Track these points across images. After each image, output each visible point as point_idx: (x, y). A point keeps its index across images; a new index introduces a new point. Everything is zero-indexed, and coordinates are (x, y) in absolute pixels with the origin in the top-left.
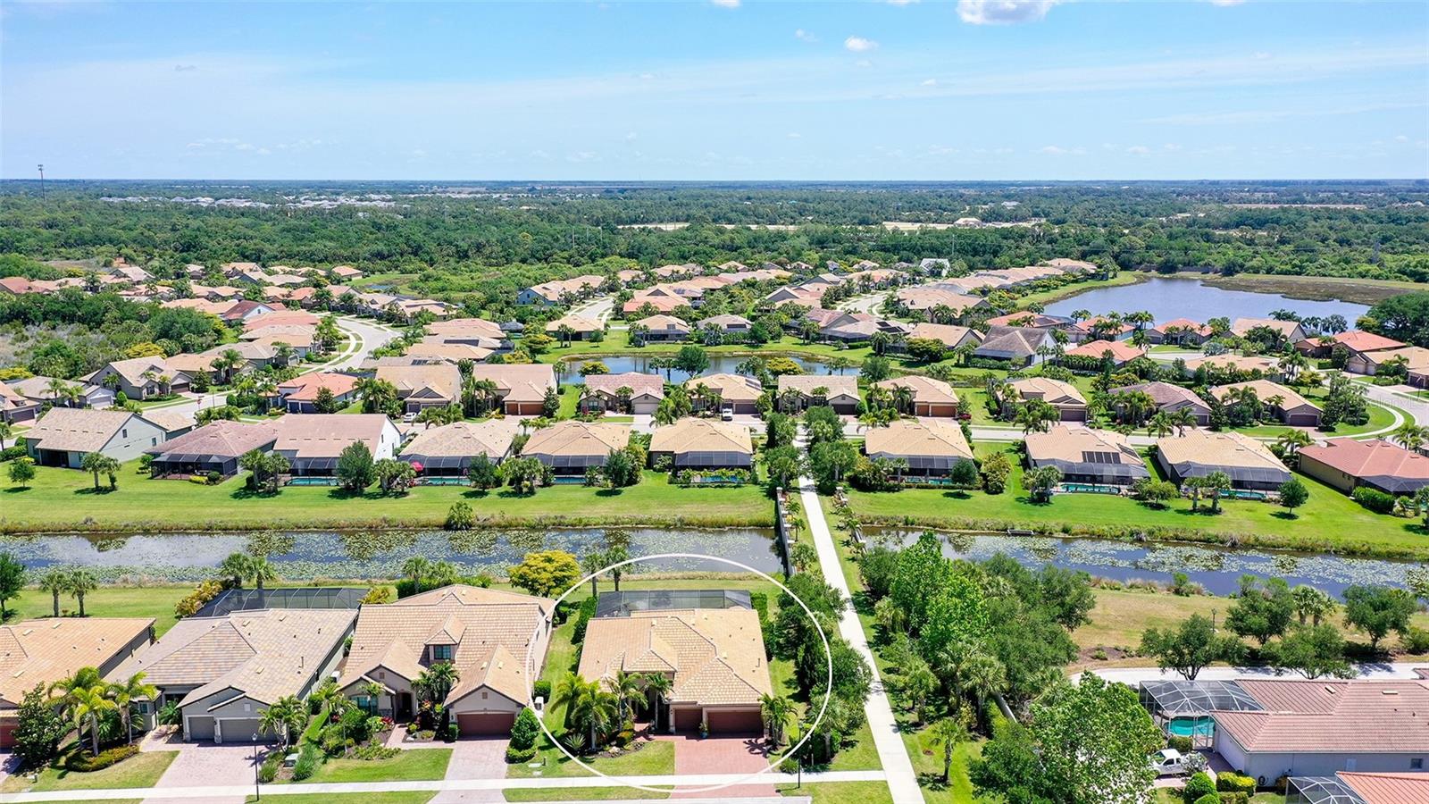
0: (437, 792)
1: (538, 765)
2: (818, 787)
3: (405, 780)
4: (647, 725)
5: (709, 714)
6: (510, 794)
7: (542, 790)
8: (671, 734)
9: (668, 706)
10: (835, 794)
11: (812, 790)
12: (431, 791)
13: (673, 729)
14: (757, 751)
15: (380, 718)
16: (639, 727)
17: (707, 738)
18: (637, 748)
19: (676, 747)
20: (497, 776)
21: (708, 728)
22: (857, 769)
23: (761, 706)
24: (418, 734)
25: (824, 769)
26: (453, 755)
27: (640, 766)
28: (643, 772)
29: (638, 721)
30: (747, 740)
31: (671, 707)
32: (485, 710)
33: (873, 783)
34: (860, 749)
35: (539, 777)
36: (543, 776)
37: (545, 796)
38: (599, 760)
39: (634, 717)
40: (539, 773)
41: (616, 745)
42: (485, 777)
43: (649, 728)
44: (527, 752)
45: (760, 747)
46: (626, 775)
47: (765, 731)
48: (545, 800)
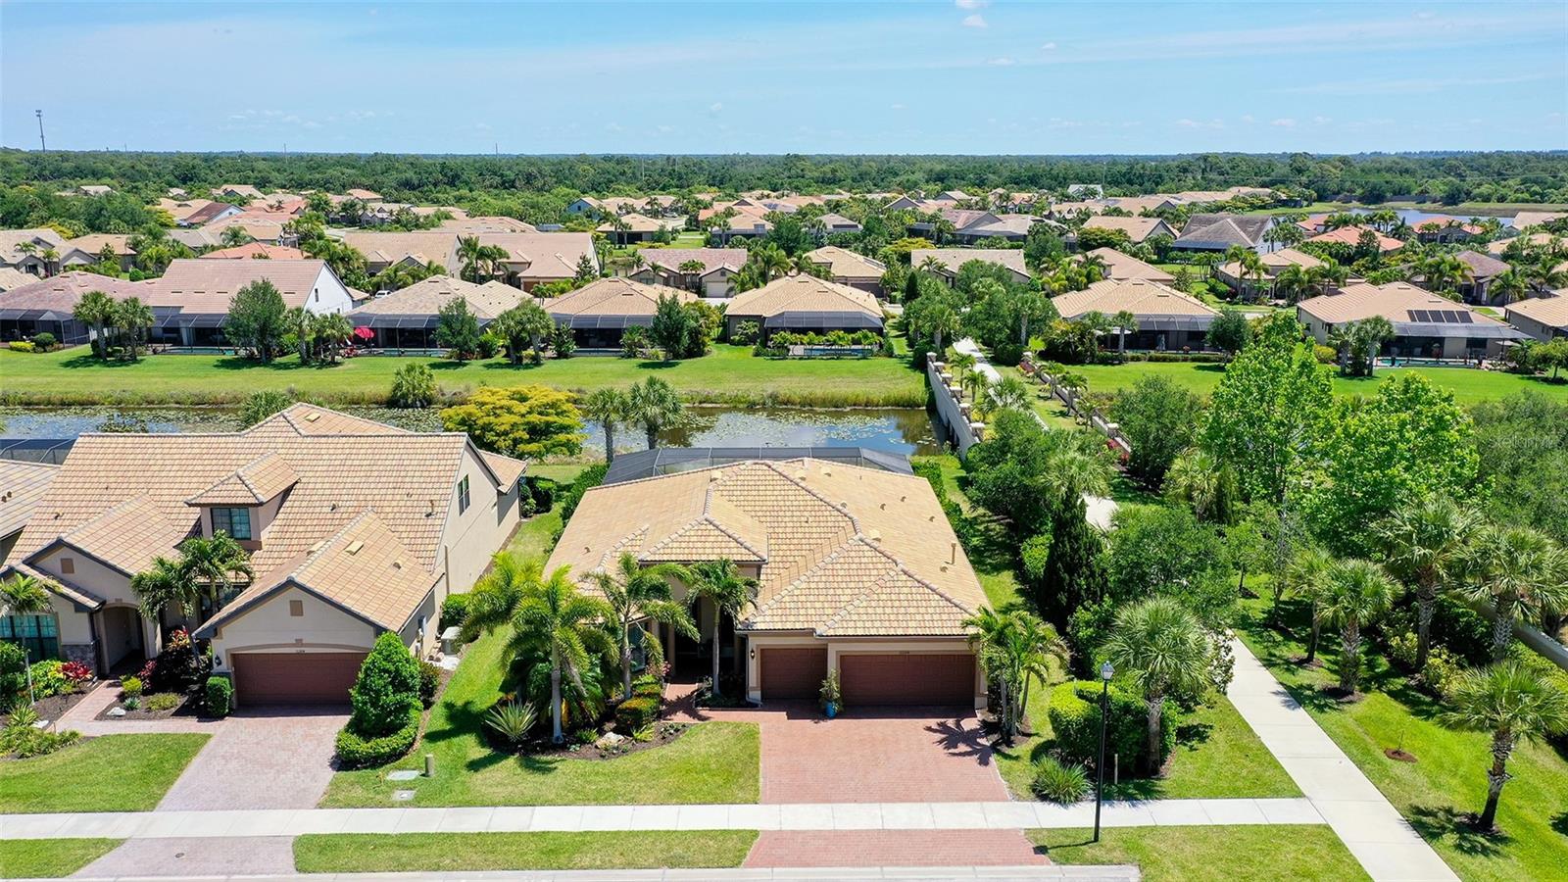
0: (118, 843)
1: (411, 775)
2: (1147, 841)
3: (52, 810)
4: (695, 686)
5: (844, 659)
6: (313, 852)
7: (403, 841)
8: (751, 706)
9: (744, 640)
10: (1202, 860)
11: (1134, 847)
12: (103, 841)
13: (755, 695)
14: (963, 748)
15: (59, 664)
16: (673, 692)
17: (838, 715)
18: (665, 738)
19: (762, 736)
20: (296, 801)
21: (841, 691)
22: (1236, 793)
23: (976, 638)
24: (140, 702)
25: (1149, 793)
26: (205, 750)
27: (671, 781)
28: (677, 796)
29: (673, 678)
30: (933, 722)
31: (753, 643)
32: (299, 643)
33: (1293, 832)
34: (1222, 745)
35: (404, 804)
36: (416, 803)
37: (405, 856)
38: (568, 766)
39: (663, 667)
40: (407, 795)
41: (616, 731)
42: (265, 803)
43: (701, 694)
44: (384, 745)
45: (970, 738)
46: (633, 801)
47: (979, 701)
48: (402, 867)
